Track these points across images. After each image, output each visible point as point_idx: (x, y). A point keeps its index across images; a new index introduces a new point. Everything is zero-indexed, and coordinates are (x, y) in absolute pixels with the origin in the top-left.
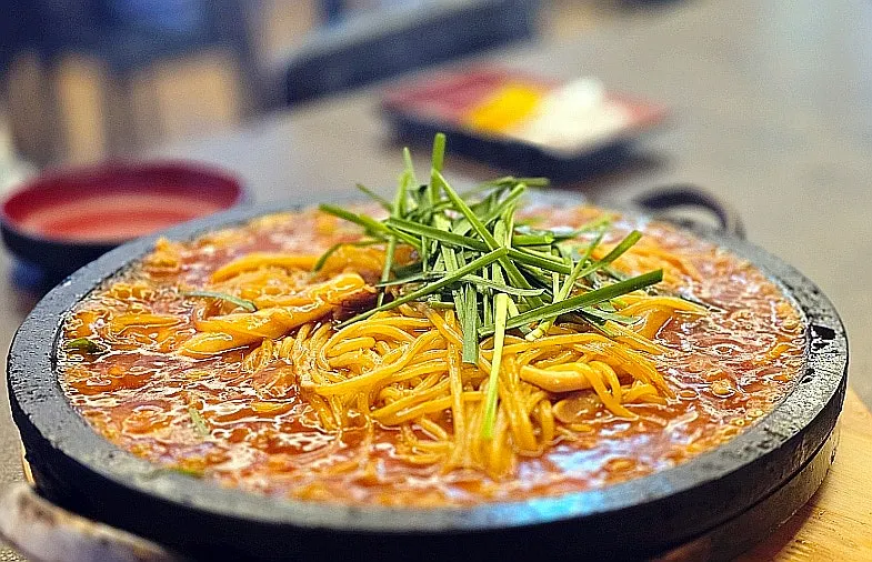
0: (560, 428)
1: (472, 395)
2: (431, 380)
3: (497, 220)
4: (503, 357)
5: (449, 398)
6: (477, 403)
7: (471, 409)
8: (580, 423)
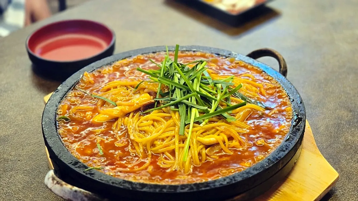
0: (207, 157)
1: (182, 145)
2: (169, 139)
3: (195, 78)
4: (192, 132)
5: (174, 146)
6: (183, 148)
7: (181, 149)
8: (214, 155)
